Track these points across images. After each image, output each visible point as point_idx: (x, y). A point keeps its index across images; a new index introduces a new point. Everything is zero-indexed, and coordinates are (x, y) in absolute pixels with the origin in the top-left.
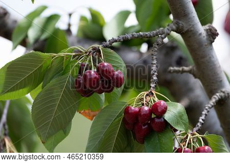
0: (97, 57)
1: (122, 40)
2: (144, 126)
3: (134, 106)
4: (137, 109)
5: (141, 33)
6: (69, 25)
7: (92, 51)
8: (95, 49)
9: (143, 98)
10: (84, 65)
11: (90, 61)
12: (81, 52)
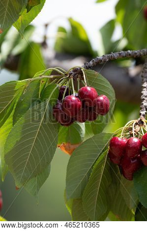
0: (78, 79)
1: (107, 60)
2: (133, 160)
3: (121, 137)
4: (125, 141)
5: (129, 51)
6: (45, 38)
7: (73, 72)
8: (76, 71)
9: (132, 128)
10: (64, 89)
11: (70, 85)
12: (60, 74)
